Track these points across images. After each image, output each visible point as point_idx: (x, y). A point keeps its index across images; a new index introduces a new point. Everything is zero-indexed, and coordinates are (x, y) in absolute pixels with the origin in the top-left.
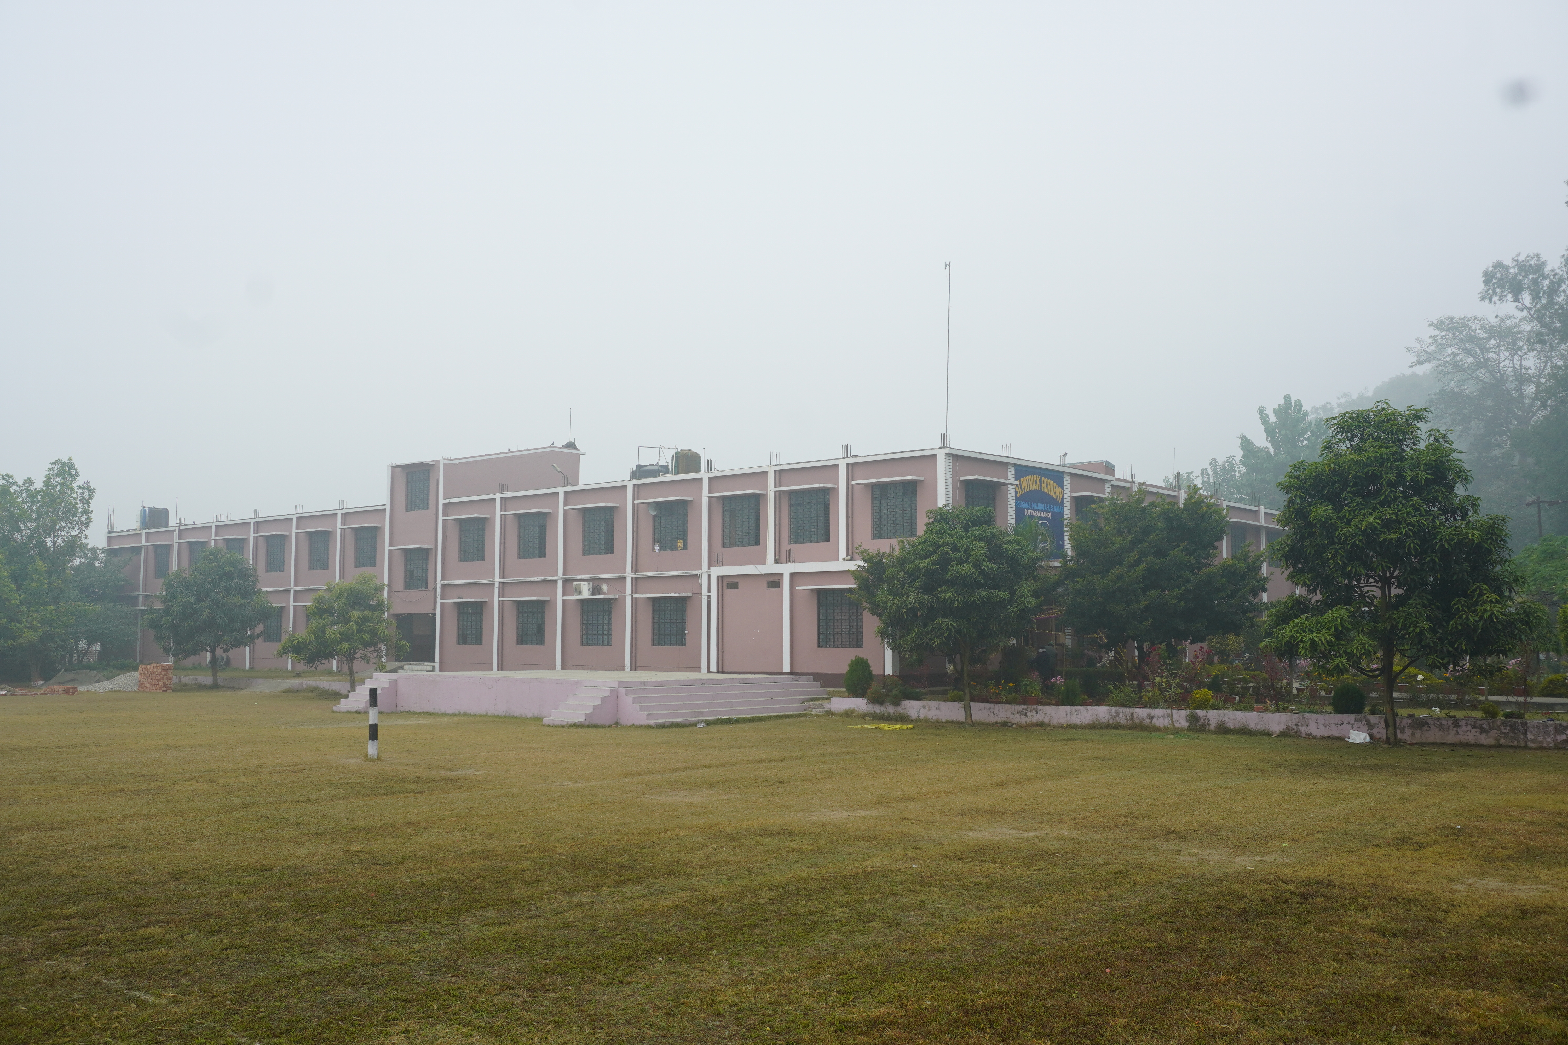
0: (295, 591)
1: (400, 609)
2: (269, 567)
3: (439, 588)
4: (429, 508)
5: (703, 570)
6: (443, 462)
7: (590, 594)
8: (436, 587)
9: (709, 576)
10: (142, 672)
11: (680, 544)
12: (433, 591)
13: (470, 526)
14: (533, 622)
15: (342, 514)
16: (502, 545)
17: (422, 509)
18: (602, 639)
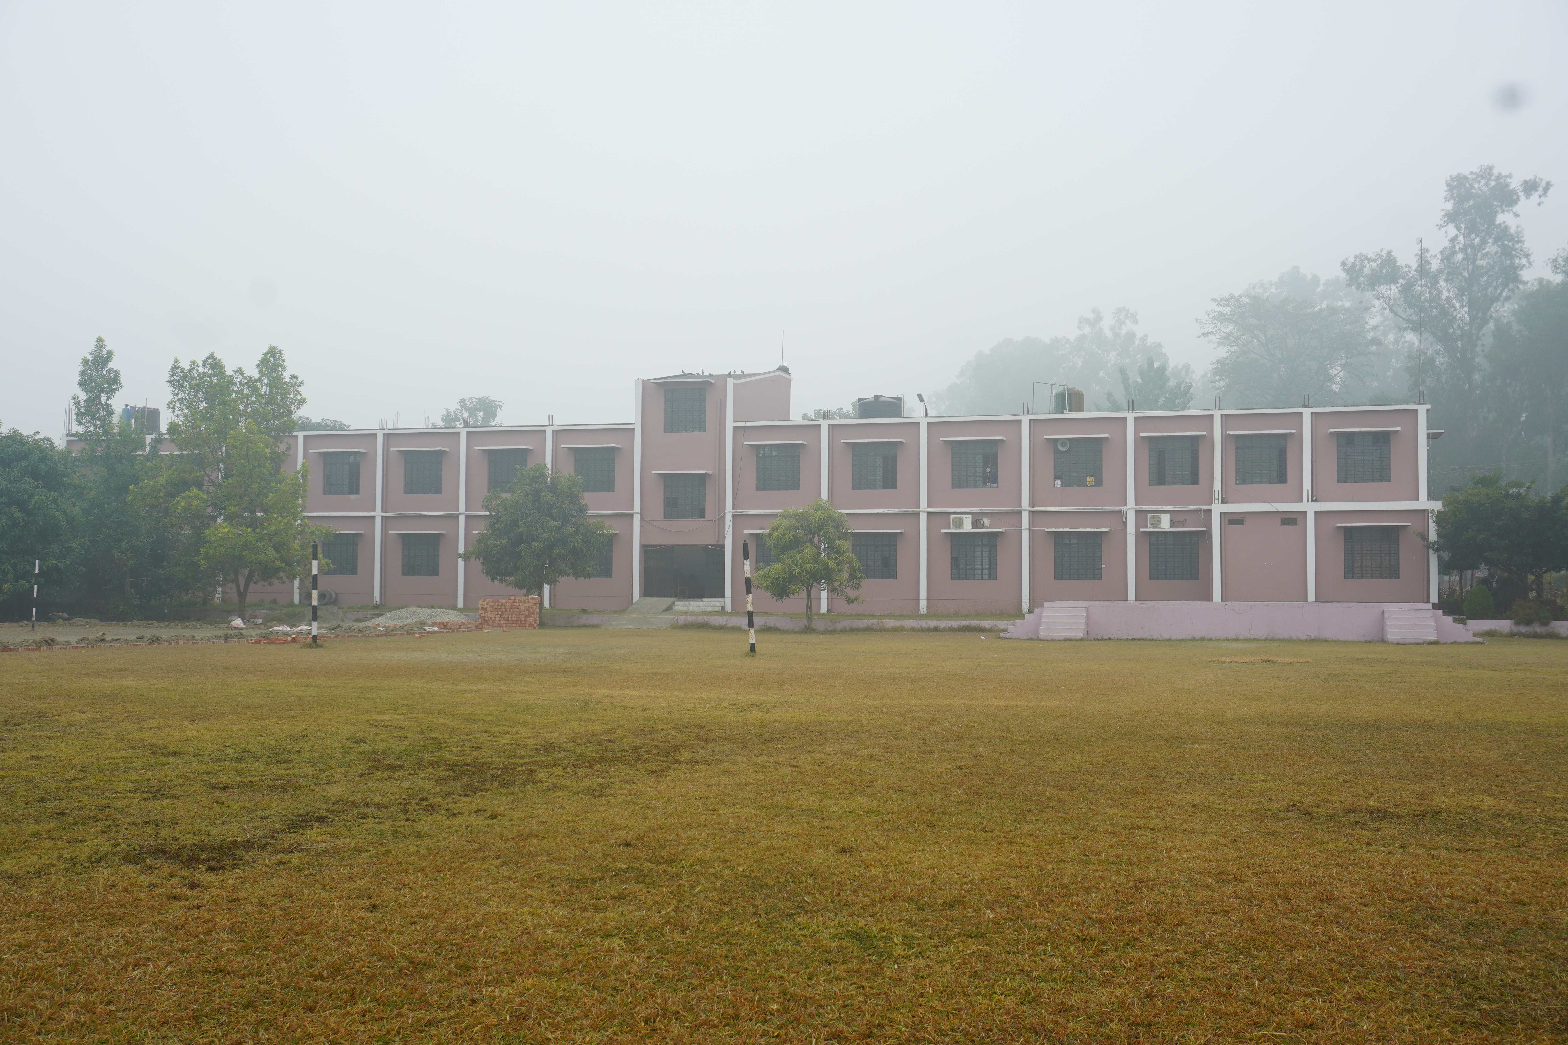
0: (467, 517)
1: (659, 539)
2: (411, 488)
3: (728, 517)
4: (704, 431)
5: (1128, 507)
6: (730, 382)
7: (971, 527)
8: (724, 517)
9: (1137, 512)
10: (485, 606)
11: (1090, 480)
12: (717, 521)
13: (773, 452)
14: (877, 555)
15: (553, 431)
16: (830, 475)
17: (693, 431)
18: (980, 573)
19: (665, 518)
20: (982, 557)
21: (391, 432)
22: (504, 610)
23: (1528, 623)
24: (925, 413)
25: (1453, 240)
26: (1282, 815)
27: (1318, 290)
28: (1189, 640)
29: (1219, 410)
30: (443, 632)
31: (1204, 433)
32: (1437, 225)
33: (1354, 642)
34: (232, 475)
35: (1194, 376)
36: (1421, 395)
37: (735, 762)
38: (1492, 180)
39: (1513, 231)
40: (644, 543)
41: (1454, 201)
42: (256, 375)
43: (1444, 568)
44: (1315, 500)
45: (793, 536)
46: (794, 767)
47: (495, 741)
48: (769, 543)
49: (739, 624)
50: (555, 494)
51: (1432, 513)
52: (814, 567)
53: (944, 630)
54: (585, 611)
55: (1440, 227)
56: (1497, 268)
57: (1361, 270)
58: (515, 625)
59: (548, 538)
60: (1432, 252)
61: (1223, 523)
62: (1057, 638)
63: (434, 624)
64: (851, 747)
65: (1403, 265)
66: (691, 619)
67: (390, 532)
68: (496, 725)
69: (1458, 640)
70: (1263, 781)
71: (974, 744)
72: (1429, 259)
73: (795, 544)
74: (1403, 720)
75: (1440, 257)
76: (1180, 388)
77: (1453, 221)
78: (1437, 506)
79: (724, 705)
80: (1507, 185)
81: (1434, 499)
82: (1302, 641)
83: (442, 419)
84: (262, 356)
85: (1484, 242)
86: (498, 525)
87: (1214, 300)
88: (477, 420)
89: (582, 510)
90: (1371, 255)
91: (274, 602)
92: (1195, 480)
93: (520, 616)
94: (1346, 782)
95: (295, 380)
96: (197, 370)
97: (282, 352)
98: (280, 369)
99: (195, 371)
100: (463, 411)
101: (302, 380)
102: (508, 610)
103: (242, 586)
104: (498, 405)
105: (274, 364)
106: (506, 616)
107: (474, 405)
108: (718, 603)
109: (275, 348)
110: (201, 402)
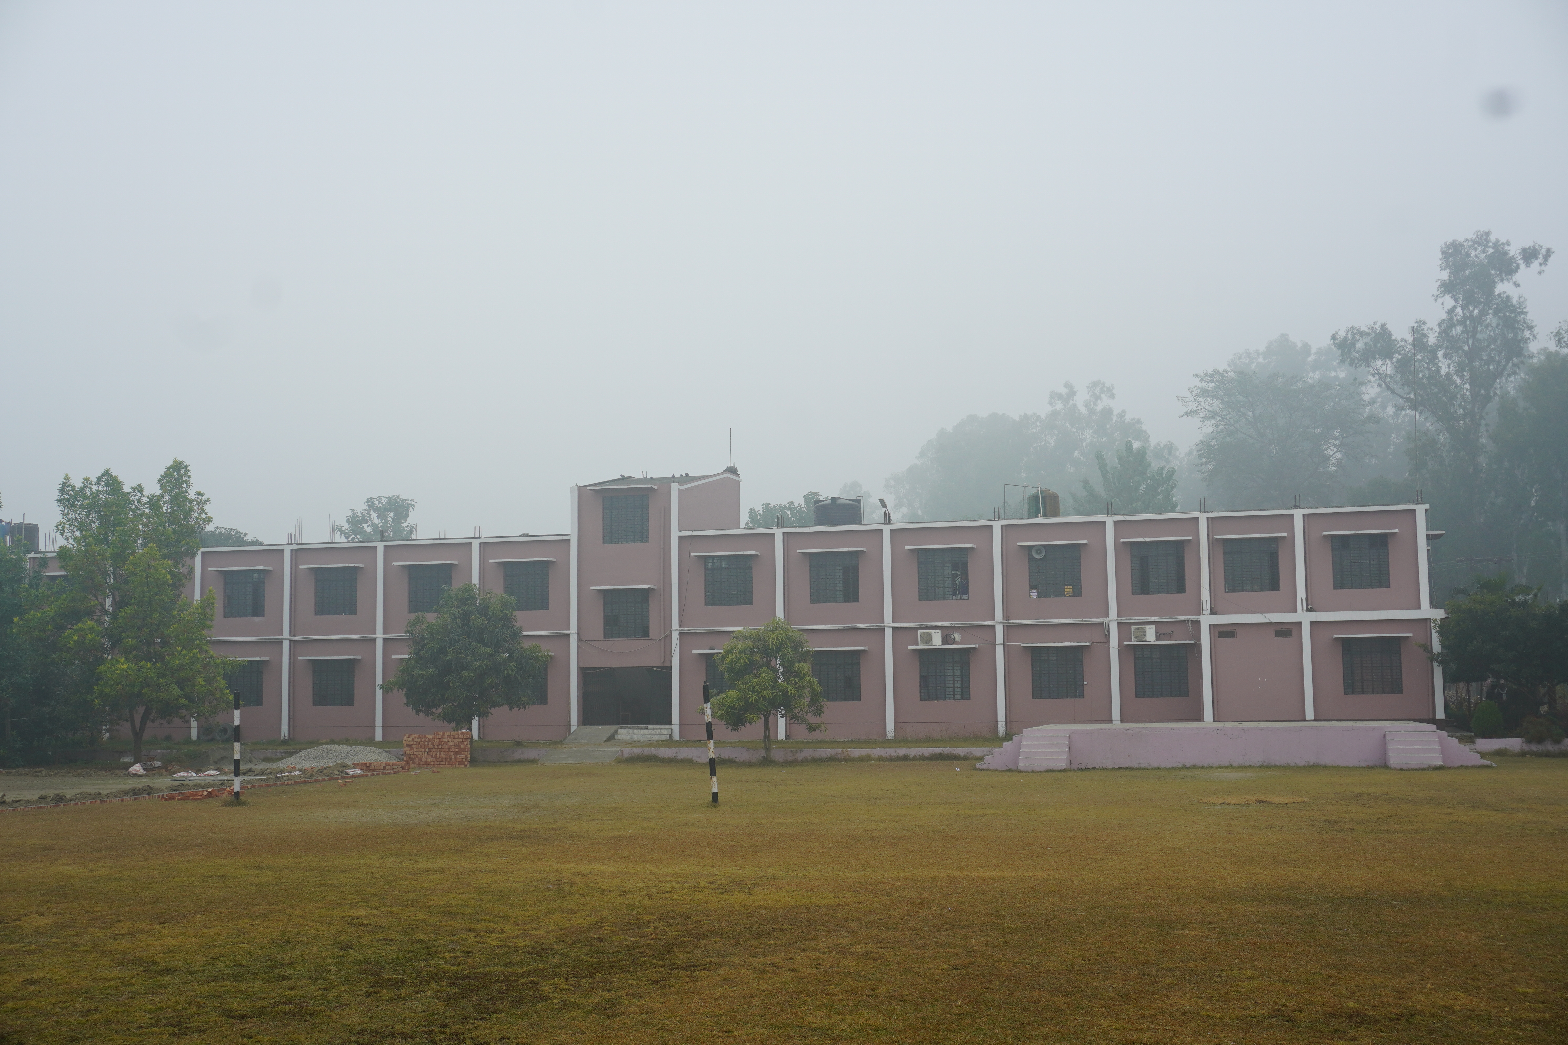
0: (385, 640)
1: (599, 661)
2: (322, 609)
3: (675, 636)
4: (647, 541)
5: (1111, 618)
6: (675, 487)
7: (940, 643)
8: (670, 635)
9: (1120, 624)
10: (411, 743)
11: (1068, 589)
12: (663, 640)
13: (723, 563)
14: (839, 675)
15: (480, 543)
16: (786, 588)
17: (634, 542)
18: (952, 693)
19: (605, 637)
20: (954, 675)
21: (300, 547)
22: (432, 747)
23: (1540, 740)
24: (888, 519)
25: (1451, 312)
26: (1266, 1023)
27: (1310, 359)
28: (1179, 768)
29: (1205, 512)
30: (367, 775)
31: (1190, 538)
32: (1433, 295)
33: (1355, 768)
34: (130, 604)
35: (1177, 453)
36: (1419, 494)
37: (733, 966)
38: (1489, 247)
39: (1514, 301)
40: (581, 666)
41: (1450, 270)
42: (158, 492)
43: (1449, 679)
44: (1310, 610)
45: (749, 659)
46: (793, 971)
47: (484, 943)
48: (722, 667)
49: (690, 757)
50: (485, 617)
51: (1434, 623)
52: (772, 693)
53: (915, 759)
54: (519, 744)
55: (1436, 298)
56: (1499, 342)
57: (1353, 345)
58: (444, 763)
59: (479, 666)
60: (1430, 324)
61: (1212, 635)
62: (1038, 769)
63: (356, 766)
64: (844, 941)
65: (1399, 339)
66: (637, 751)
67: (300, 658)
68: (478, 921)
69: (1465, 764)
70: (1250, 978)
71: (966, 936)
72: (1426, 332)
73: (751, 668)
74: (1392, 891)
75: (1437, 329)
76: (1162, 474)
77: (1449, 292)
78: (1439, 614)
79: (703, 883)
80: (1506, 253)
81: (1436, 607)
82: (1300, 767)
83: (348, 521)
84: (165, 470)
85: (1483, 313)
86: (422, 651)
87: (1197, 376)
88: (386, 522)
89: (516, 635)
90: (1364, 329)
91: (168, 738)
92: (1181, 588)
93: (450, 753)
94: (1330, 977)
95: (200, 498)
96: (91, 488)
97: (188, 468)
98: (184, 486)
99: (88, 489)
100: (372, 512)
101: (209, 498)
102: (436, 747)
103: (138, 725)
104: (410, 504)
105: (178, 479)
106: (434, 754)
107: (383, 505)
108: (665, 730)
109: (181, 463)
110: (94, 523)
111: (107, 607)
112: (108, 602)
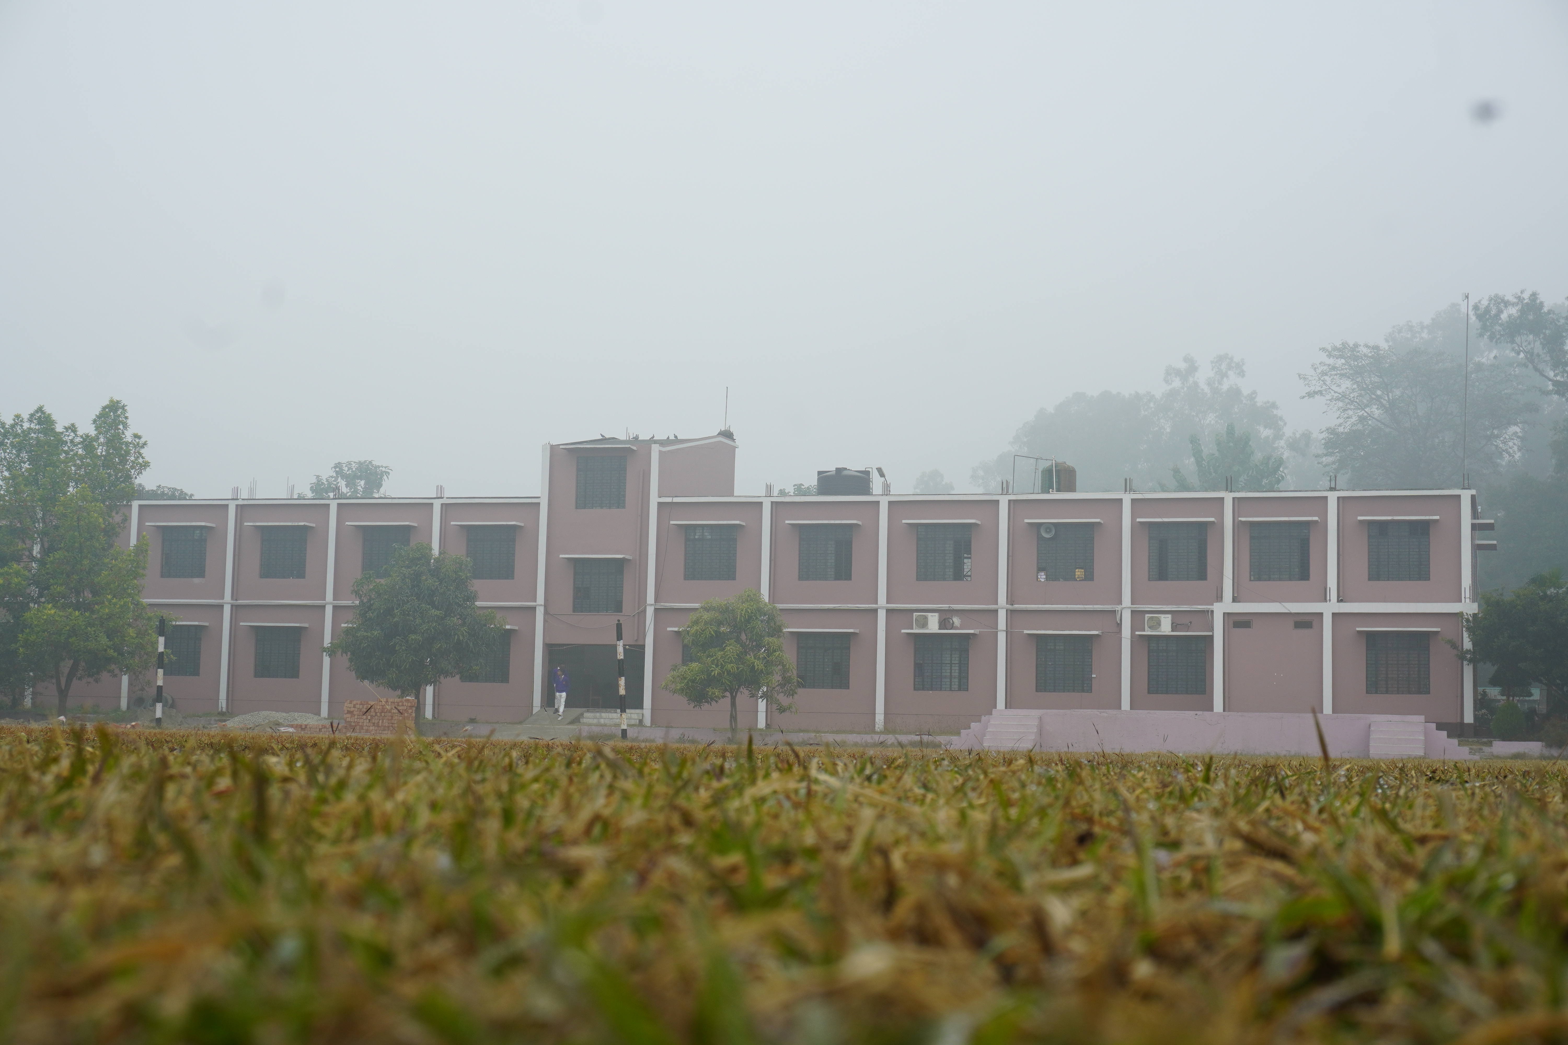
0: (335, 608)
1: (566, 637)
2: (267, 572)
3: (650, 611)
4: (624, 507)
5: (1123, 606)
6: (655, 449)
7: (937, 627)
8: (645, 611)
9: (1133, 612)
10: (352, 709)
11: (1079, 573)
12: (636, 617)
13: (706, 534)
14: (826, 660)
15: (442, 504)
16: (773, 562)
17: (610, 508)
18: (949, 683)
19: (574, 611)
20: (951, 664)
21: (246, 502)
22: (374, 714)
23: (1560, 745)
24: (887, 491)
29: (1231, 492)
31: (1213, 519)
34: (61, 548)
36: (1466, 478)
40: (547, 642)
42: (93, 432)
44: (1338, 600)
45: (715, 632)
50: (438, 578)
51: (1468, 617)
52: (738, 668)
54: (472, 721)
57: (1497, 315)
58: (386, 732)
59: (428, 630)
61: (1226, 625)
63: (290, 728)
65: (1551, 310)
66: (598, 730)
67: (242, 625)
73: (717, 640)
76: (1267, 464)
78: (1479, 608)
81: (1474, 600)
83: (311, 489)
84: (100, 409)
86: (370, 614)
87: (1323, 349)
88: (356, 491)
90: (1509, 297)
91: (96, 707)
92: (1202, 575)
93: (393, 721)
95: (137, 440)
96: (22, 426)
97: (126, 408)
98: (121, 427)
99: (19, 427)
100: (339, 479)
101: (146, 441)
102: (378, 714)
103: (63, 681)
104: (384, 472)
105: (114, 420)
106: (376, 722)
107: (352, 471)
108: (636, 715)
109: (118, 402)
110: (25, 463)
111: (35, 553)
112: (36, 549)
